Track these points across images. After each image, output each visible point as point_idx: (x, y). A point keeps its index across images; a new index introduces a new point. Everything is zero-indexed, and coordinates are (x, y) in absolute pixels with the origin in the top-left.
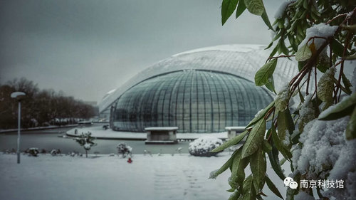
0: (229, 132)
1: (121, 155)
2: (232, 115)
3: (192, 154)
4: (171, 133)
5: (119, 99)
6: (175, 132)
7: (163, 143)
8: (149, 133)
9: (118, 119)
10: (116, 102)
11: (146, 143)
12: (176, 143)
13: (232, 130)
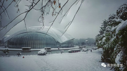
0: (45, 48)
1: (17, 56)
2: (45, 44)
3: (38, 55)
4: (29, 49)
5: (11, 39)
6: (30, 48)
7: (27, 52)
8: (23, 49)
9: (11, 44)
10: (10, 40)
11: (22, 52)
12: (30, 51)
13: (46, 48)
